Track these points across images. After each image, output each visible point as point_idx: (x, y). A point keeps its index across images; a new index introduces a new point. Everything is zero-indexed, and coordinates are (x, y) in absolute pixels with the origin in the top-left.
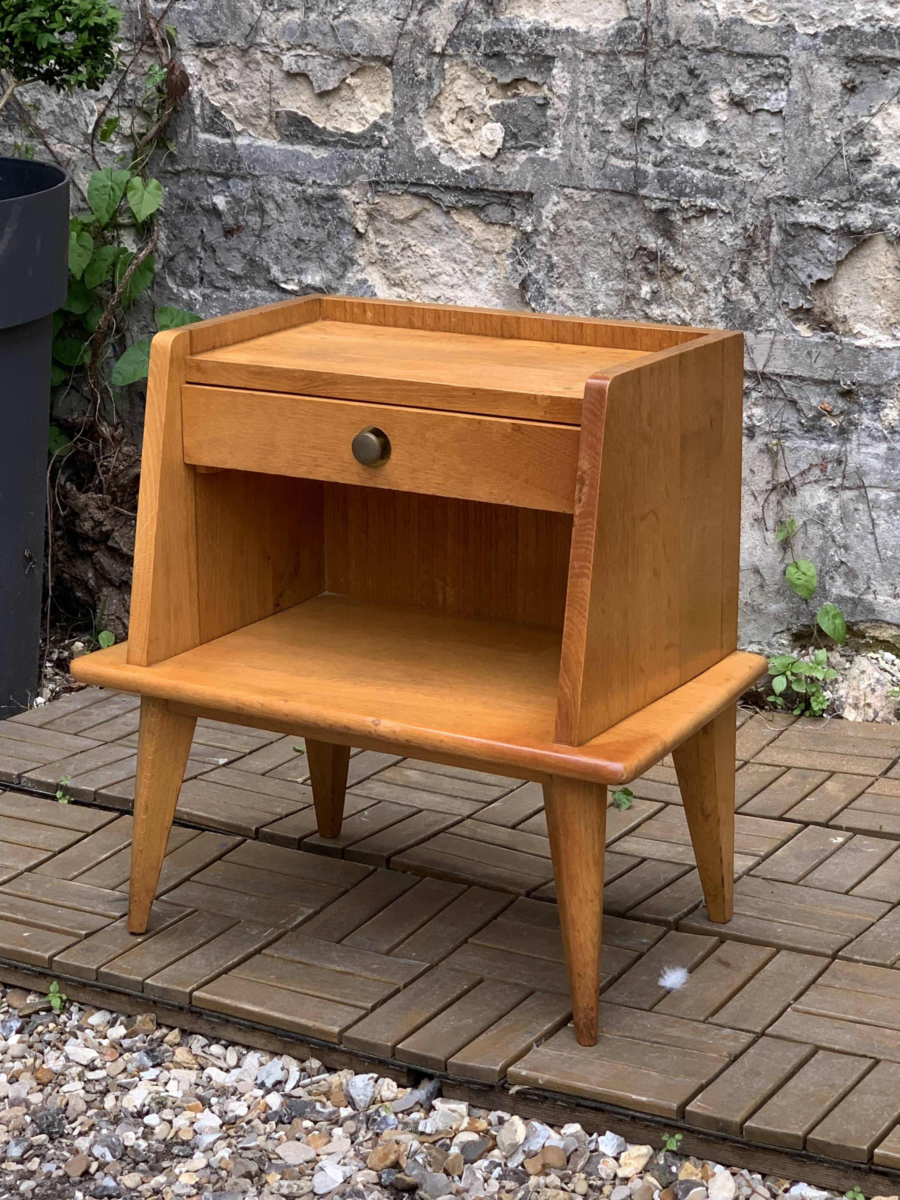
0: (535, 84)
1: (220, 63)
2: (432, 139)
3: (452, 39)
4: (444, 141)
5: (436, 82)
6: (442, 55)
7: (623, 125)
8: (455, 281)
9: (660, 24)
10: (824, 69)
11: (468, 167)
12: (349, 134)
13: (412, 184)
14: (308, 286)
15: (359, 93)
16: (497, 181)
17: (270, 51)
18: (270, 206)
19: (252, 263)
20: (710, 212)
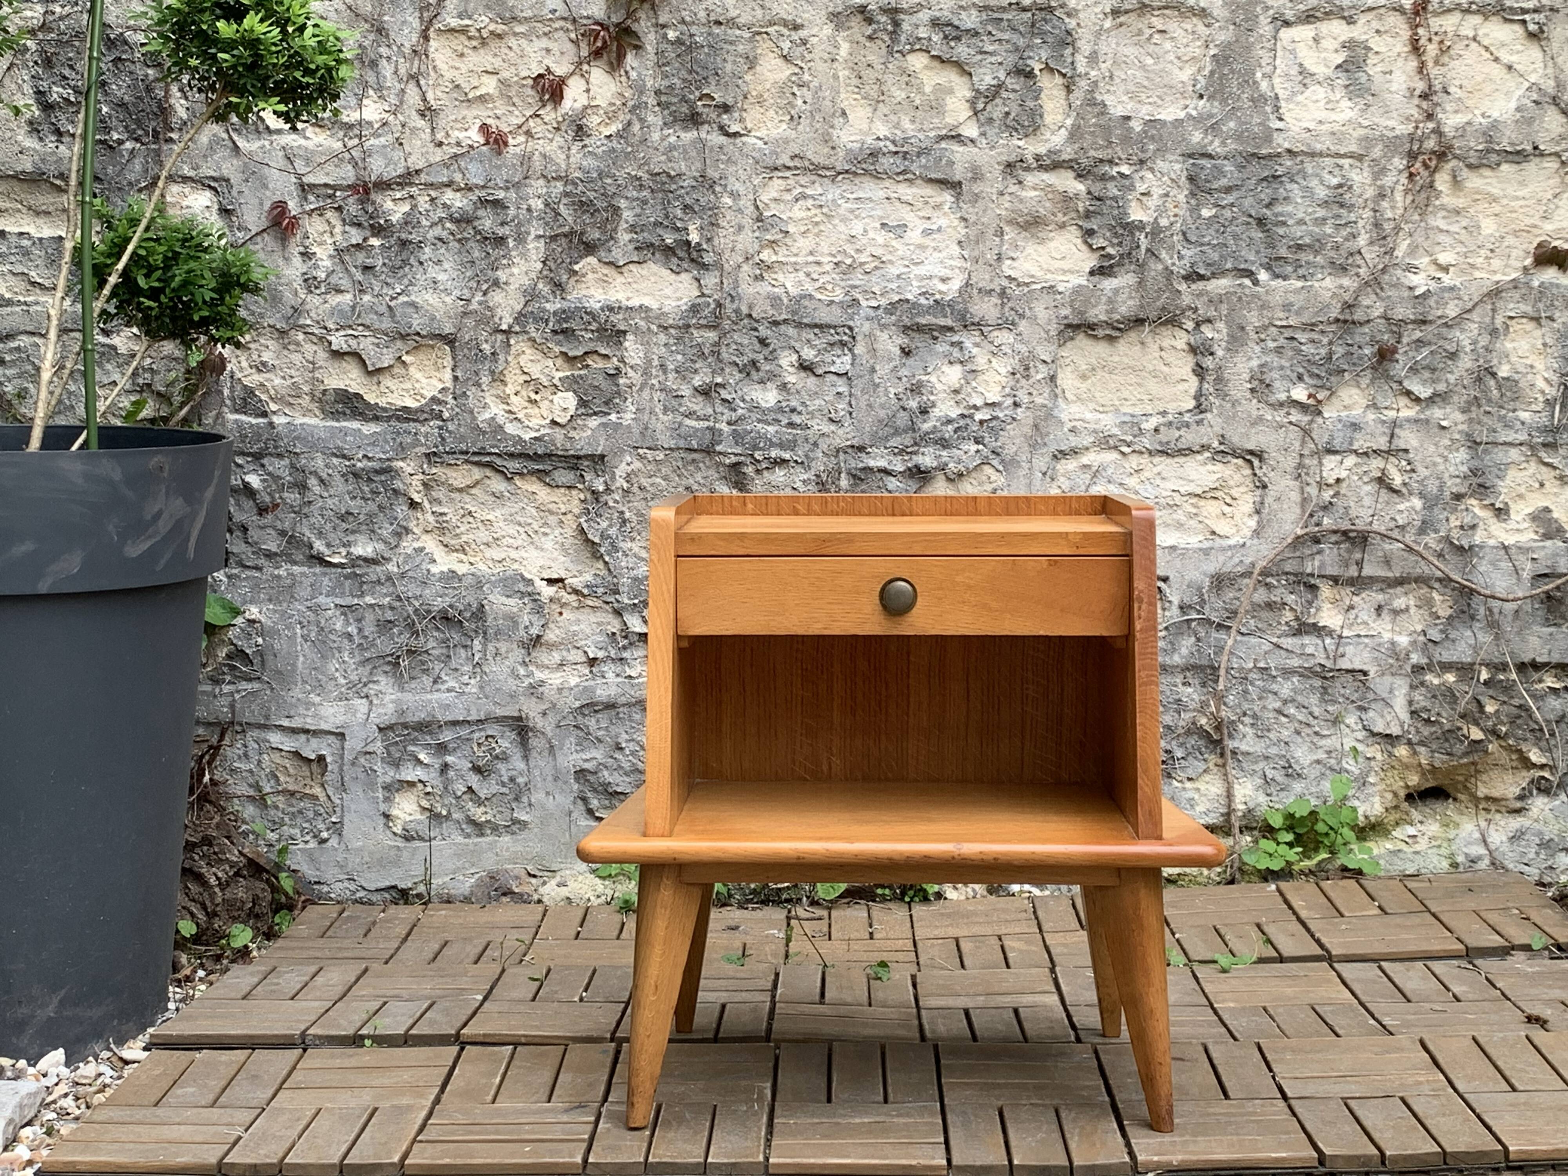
0: (606, 356)
1: (252, 346)
2: (496, 410)
3: (521, 317)
4: (510, 412)
5: (501, 357)
6: (507, 332)
7: (696, 389)
8: (519, 542)
9: (733, 301)
10: (885, 336)
11: (537, 435)
12: (405, 409)
13: (474, 453)
14: (359, 558)
15: (412, 370)
16: (568, 446)
17: (316, 331)
18: (312, 482)
19: (293, 540)
20: (782, 462)
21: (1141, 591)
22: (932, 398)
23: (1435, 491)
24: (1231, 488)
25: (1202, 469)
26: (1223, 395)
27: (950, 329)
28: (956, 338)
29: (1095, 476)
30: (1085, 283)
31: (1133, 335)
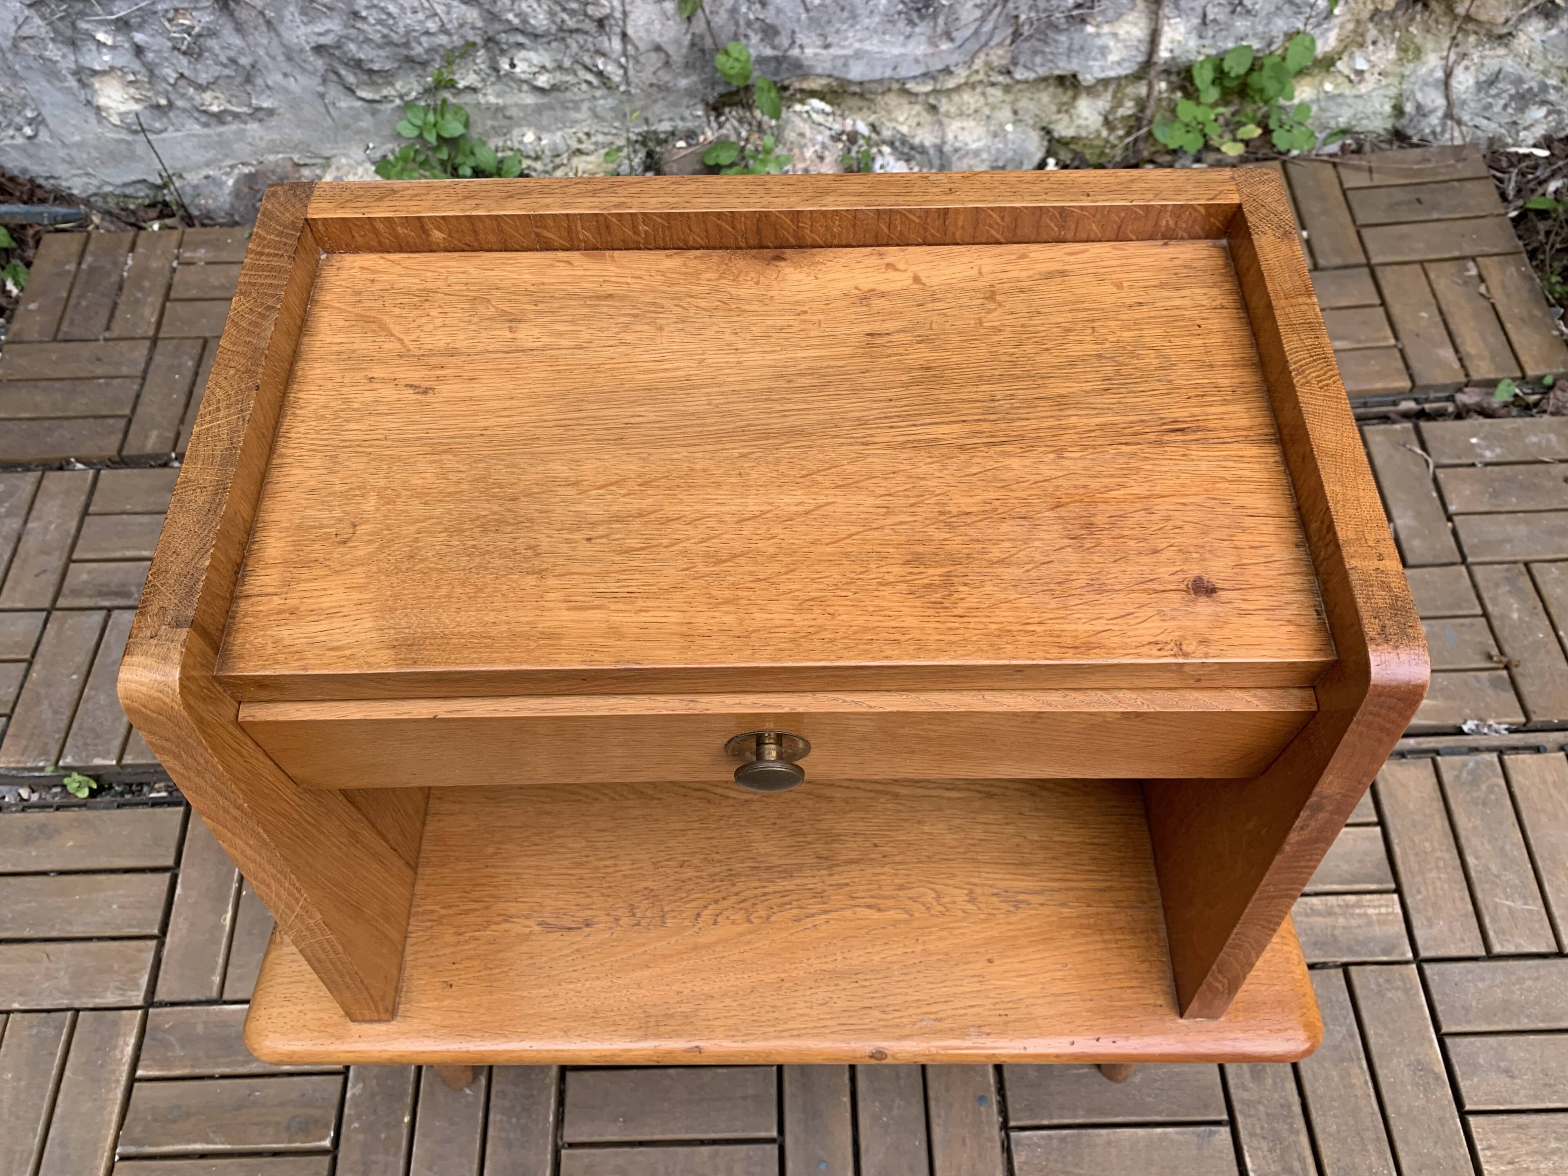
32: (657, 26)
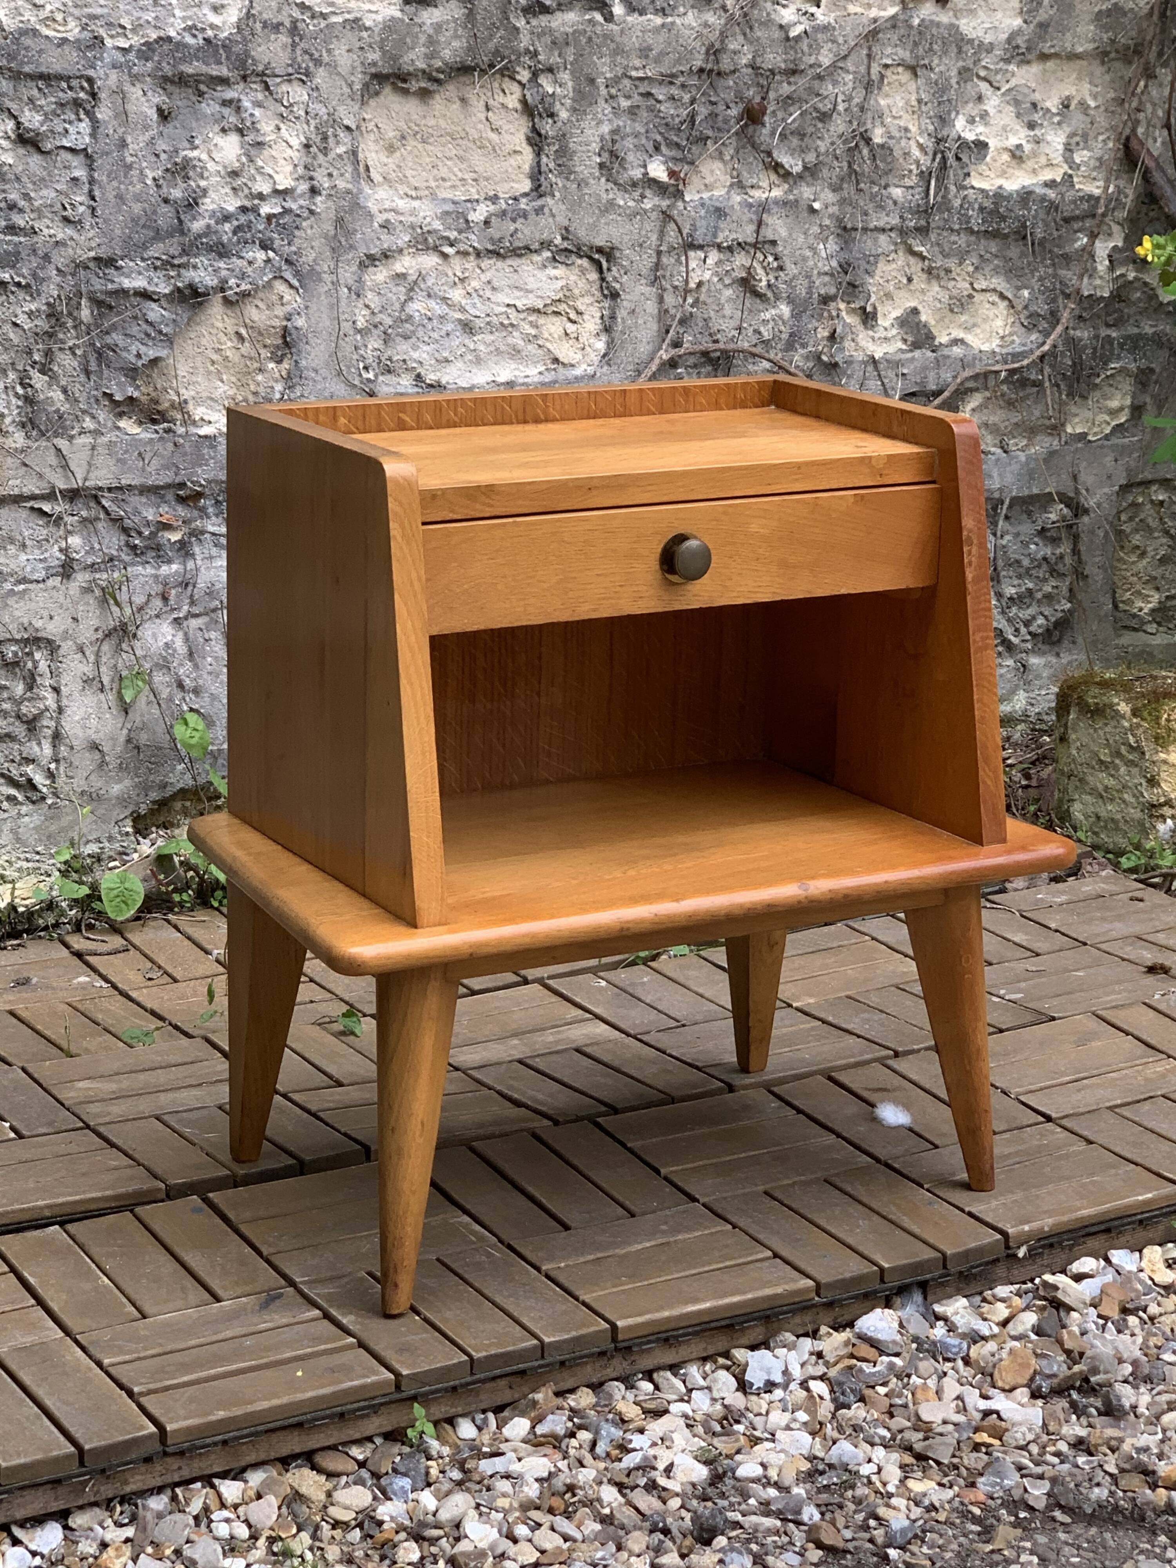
10: (138, 92)
21: (970, 531)
22: (203, 183)
23: (804, 292)
24: (574, 298)
25: (541, 275)
26: (565, 170)
27: (224, 81)
28: (230, 94)
29: (412, 289)
30: (398, 14)
31: (451, 90)
32: (94, 722)
